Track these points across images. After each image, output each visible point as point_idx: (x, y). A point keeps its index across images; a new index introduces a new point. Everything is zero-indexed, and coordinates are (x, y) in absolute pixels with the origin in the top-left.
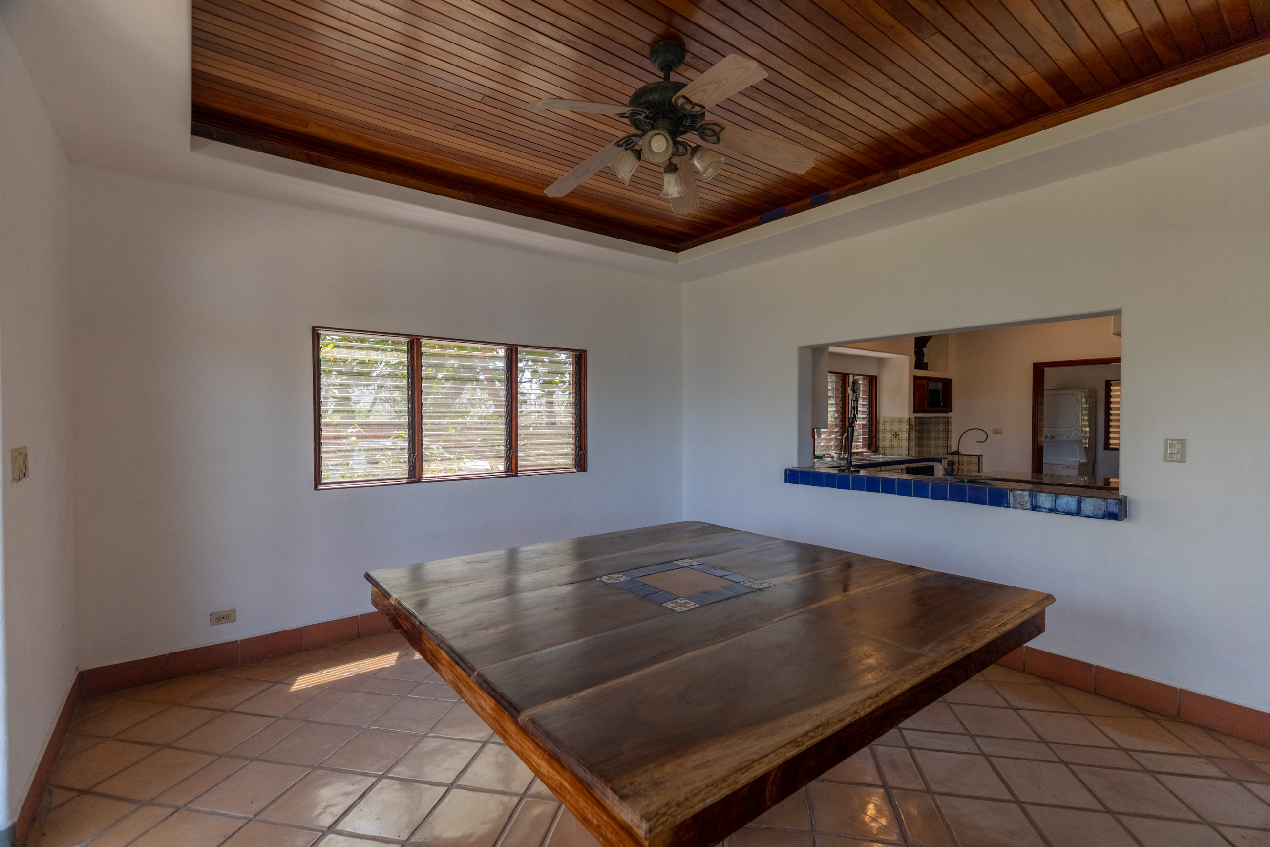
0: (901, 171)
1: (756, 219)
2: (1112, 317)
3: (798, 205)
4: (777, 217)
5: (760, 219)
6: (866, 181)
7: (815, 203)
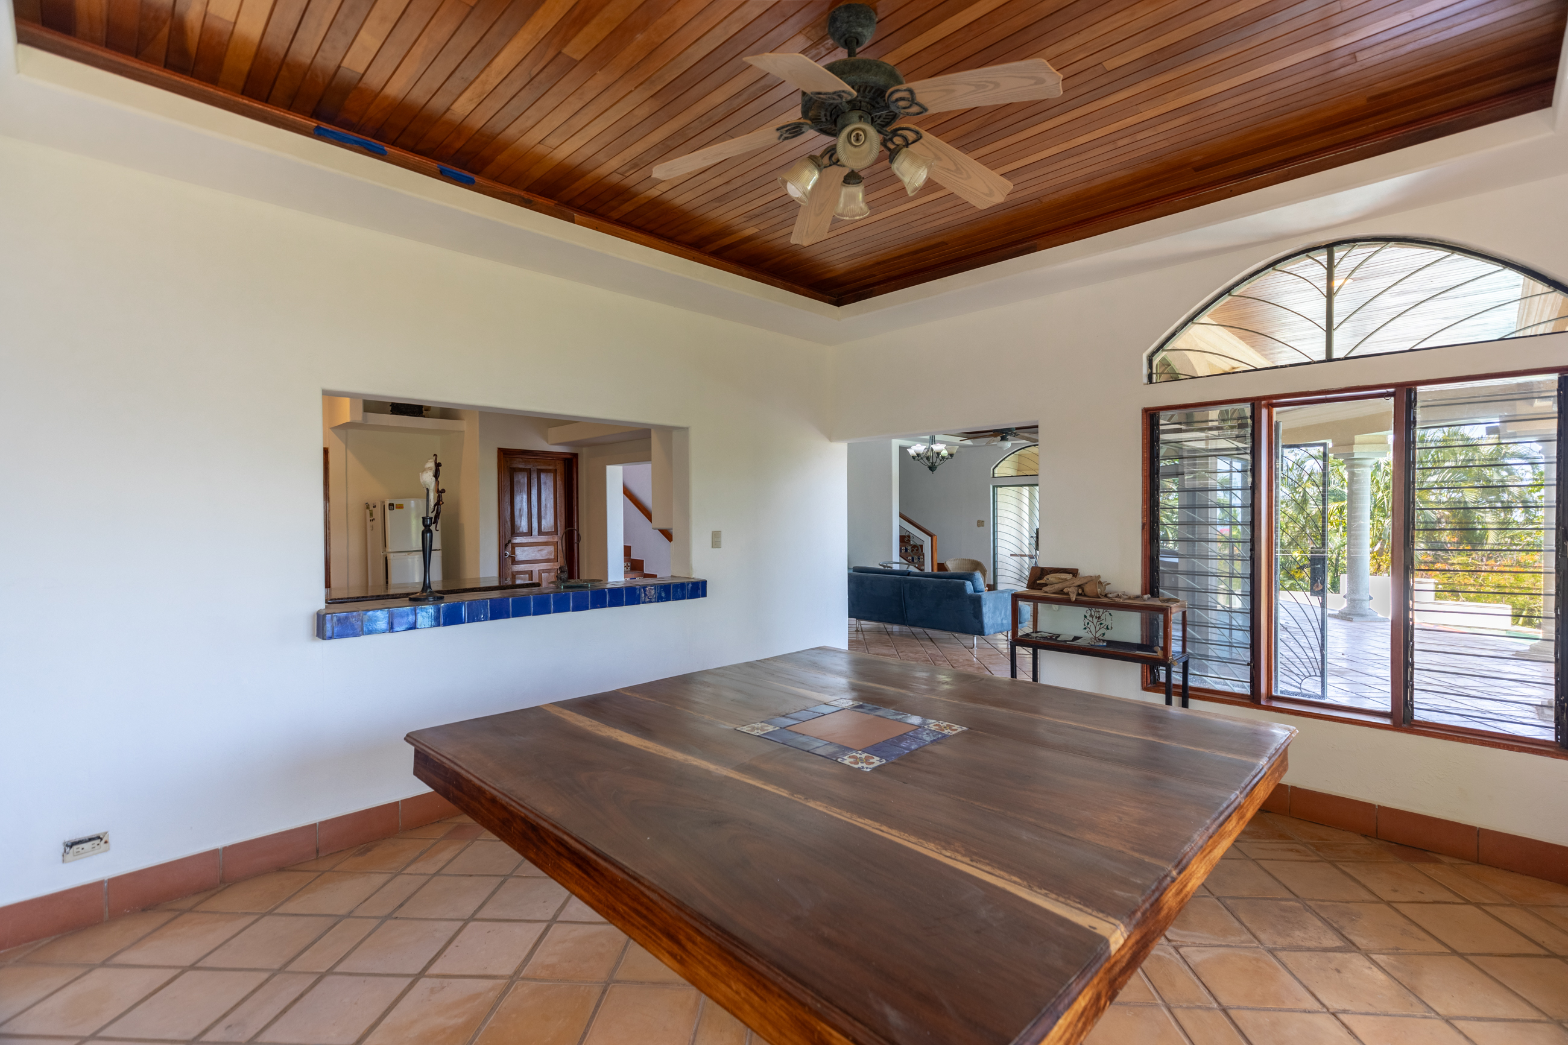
0: (577, 216)
1: (310, 123)
2: (352, 399)
3: (413, 158)
4: (366, 151)
5: (318, 128)
6: (531, 198)
7: (443, 175)
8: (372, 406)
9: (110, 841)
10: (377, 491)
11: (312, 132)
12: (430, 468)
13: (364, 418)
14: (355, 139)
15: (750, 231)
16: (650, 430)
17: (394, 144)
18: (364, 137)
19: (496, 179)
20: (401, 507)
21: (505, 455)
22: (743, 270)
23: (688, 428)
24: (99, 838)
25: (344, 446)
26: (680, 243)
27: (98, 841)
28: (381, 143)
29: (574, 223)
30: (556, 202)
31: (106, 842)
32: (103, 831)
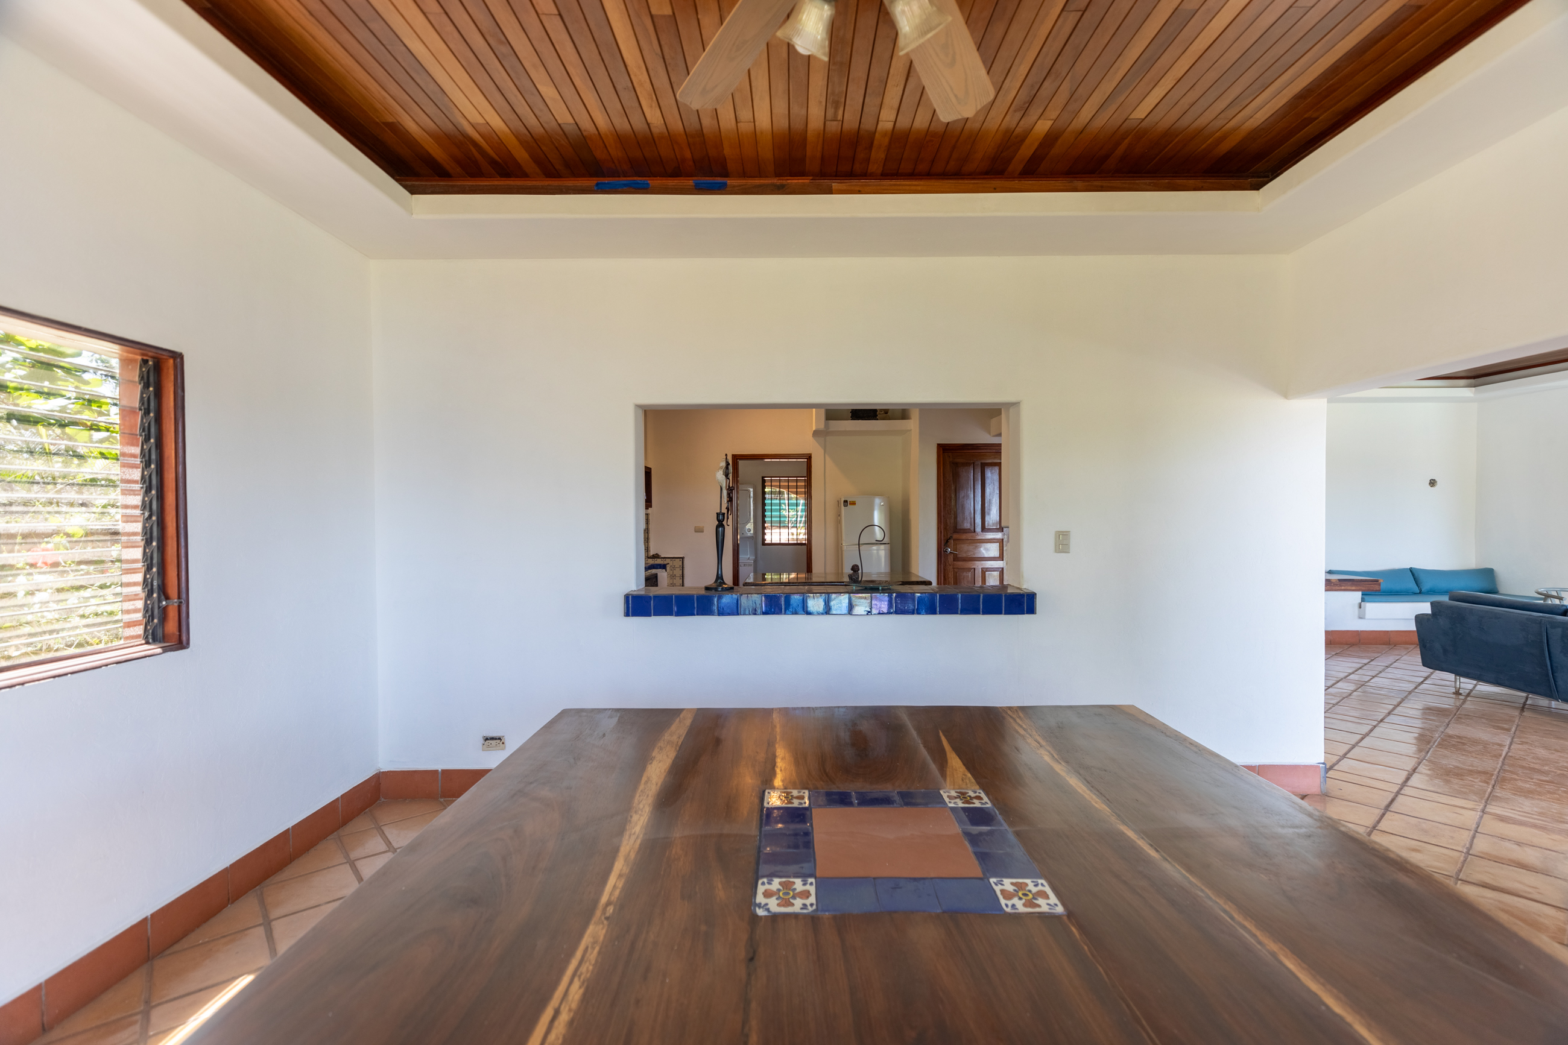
0: (835, 185)
1: (591, 182)
2: (814, 410)
3: (672, 182)
4: (633, 190)
5: (597, 184)
6: (784, 182)
7: (701, 189)
8: (833, 414)
9: (506, 743)
10: (847, 489)
11: (596, 188)
12: (721, 468)
13: (826, 426)
14: (625, 182)
15: (1043, 127)
16: (1001, 409)
17: (654, 175)
18: (631, 178)
19: (744, 175)
20: (853, 503)
21: (944, 450)
22: (1079, 183)
23: (1019, 403)
24: (500, 739)
25: (823, 451)
26: (973, 175)
27: (498, 741)
28: (644, 178)
29: (832, 194)
30: (811, 178)
31: (503, 743)
32: (502, 735)
